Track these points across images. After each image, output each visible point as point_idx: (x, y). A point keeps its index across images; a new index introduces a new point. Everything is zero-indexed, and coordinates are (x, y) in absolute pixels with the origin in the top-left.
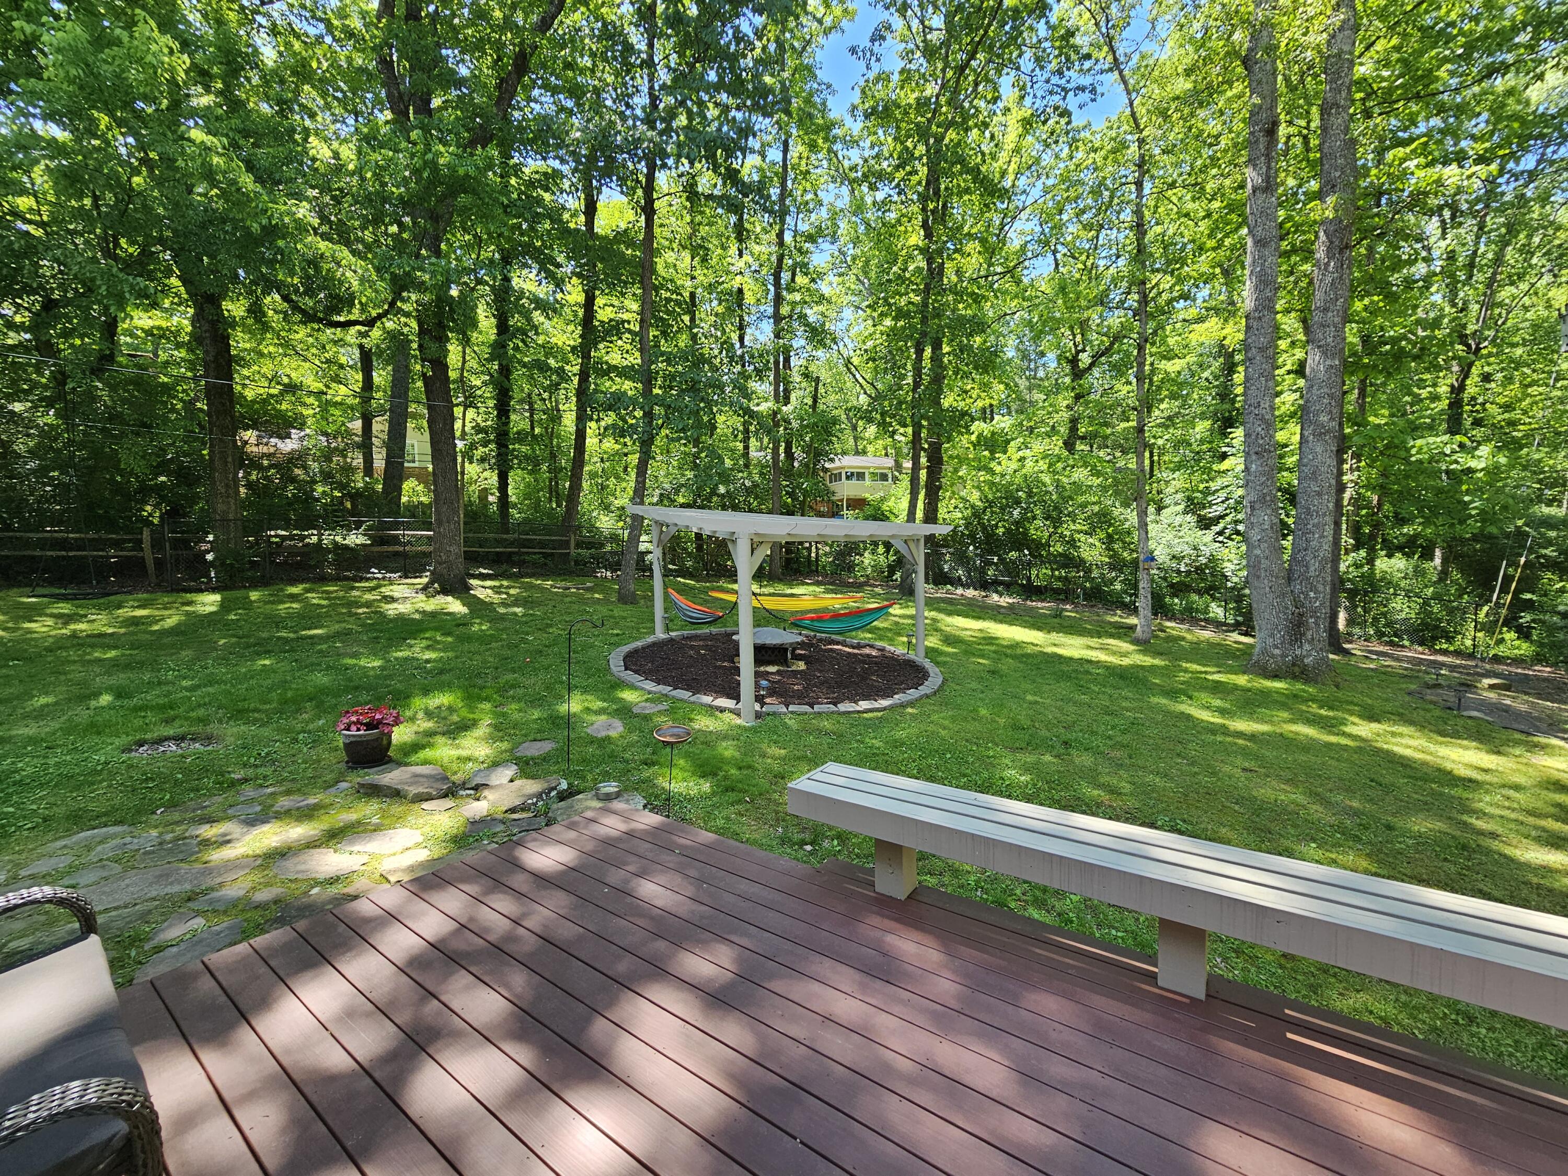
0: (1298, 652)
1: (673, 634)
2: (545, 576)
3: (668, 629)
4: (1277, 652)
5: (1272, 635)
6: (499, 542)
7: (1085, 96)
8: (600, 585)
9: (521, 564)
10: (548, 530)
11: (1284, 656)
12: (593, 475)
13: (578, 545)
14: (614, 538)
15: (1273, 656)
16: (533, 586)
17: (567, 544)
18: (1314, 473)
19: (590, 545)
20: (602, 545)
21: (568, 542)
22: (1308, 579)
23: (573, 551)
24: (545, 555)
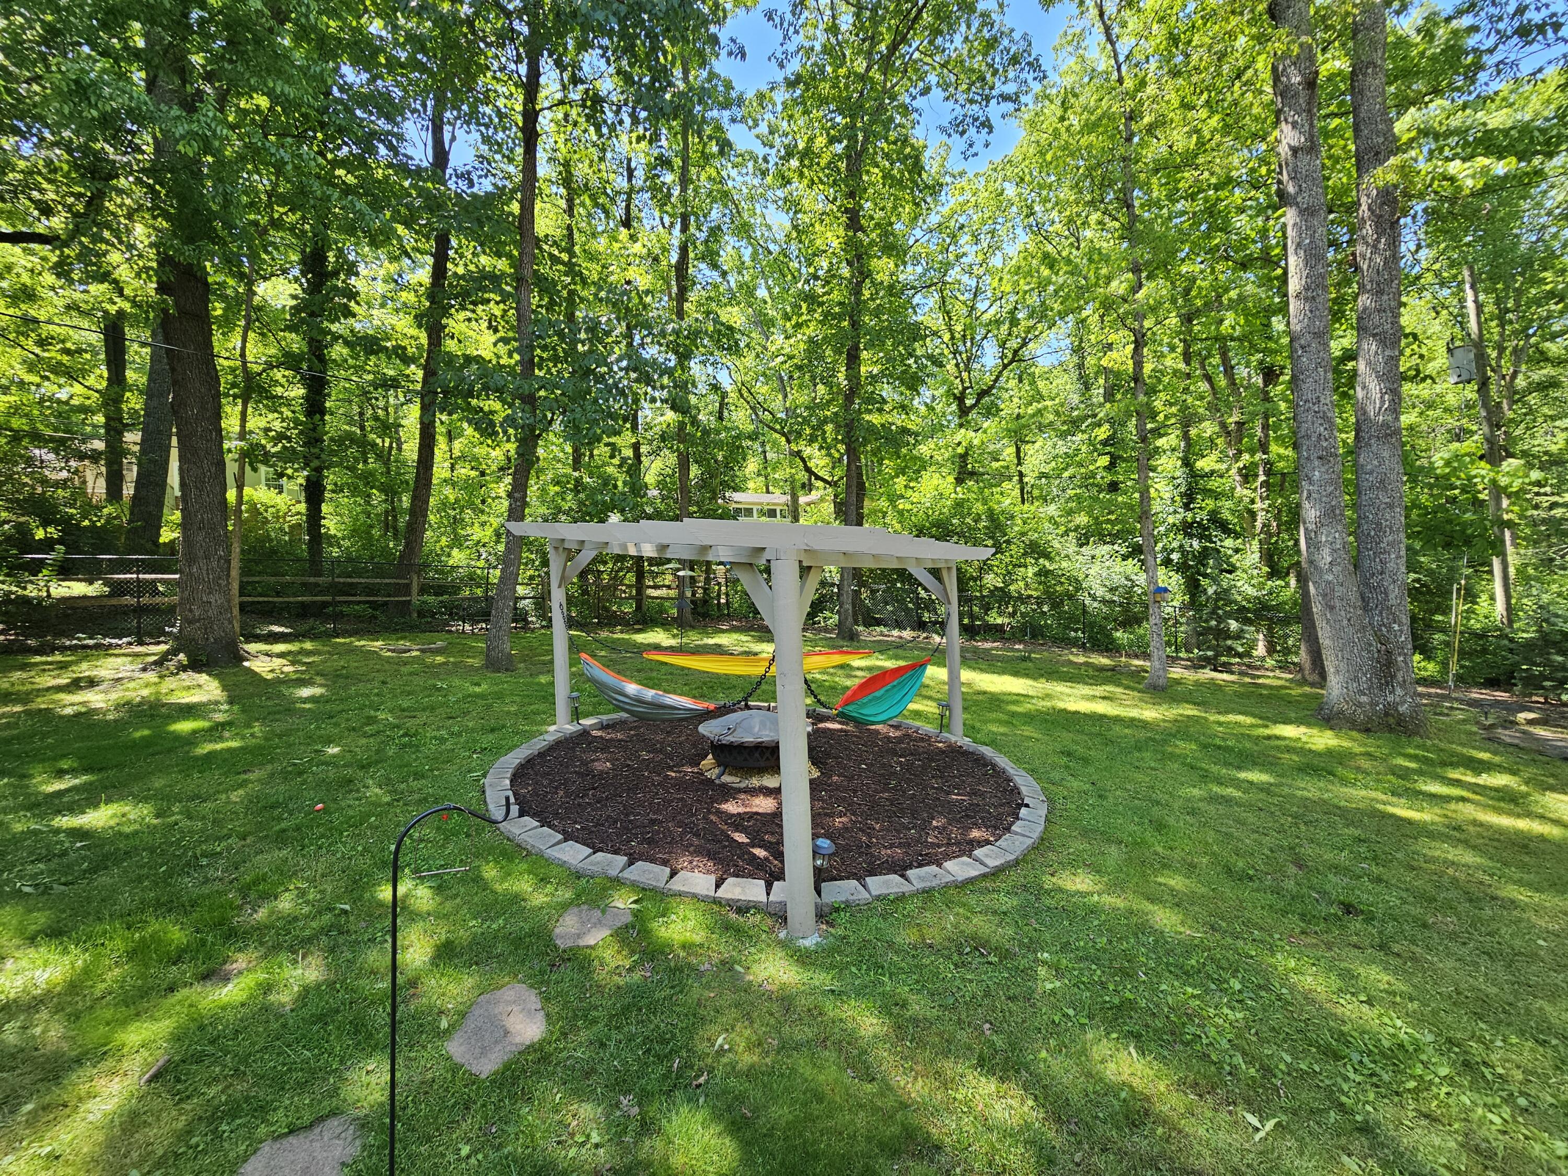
0: (1390, 698)
1: (587, 722)
2: (373, 634)
3: (576, 715)
4: (1364, 699)
5: (1356, 679)
6: (308, 588)
7: (1009, 106)
8: (458, 646)
9: (337, 617)
10: (379, 572)
11: (1373, 704)
12: (444, 505)
13: (423, 590)
14: (472, 579)
15: (1360, 705)
16: (352, 650)
17: (406, 590)
18: (1382, 482)
19: (440, 590)
20: (457, 589)
21: (408, 587)
22: (1389, 608)
23: (415, 599)
24: (374, 605)
